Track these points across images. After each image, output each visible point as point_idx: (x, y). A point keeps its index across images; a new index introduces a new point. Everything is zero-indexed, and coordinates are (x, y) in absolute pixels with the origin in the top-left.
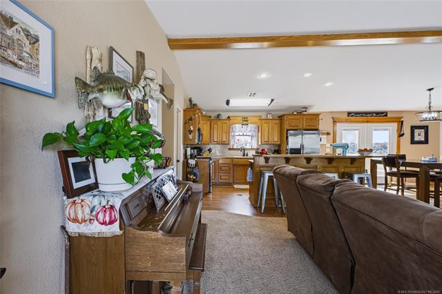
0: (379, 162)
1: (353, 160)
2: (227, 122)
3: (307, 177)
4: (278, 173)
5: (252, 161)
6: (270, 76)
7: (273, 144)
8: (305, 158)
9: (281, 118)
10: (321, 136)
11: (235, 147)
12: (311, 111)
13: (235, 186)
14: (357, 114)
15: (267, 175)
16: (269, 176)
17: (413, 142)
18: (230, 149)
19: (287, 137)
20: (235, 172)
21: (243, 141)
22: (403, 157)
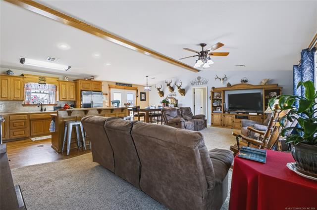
0: (131, 110)
1: (122, 109)
2: (21, 79)
3: (112, 122)
4: (87, 122)
5: (56, 115)
6: (69, 48)
7: (70, 101)
8: (98, 110)
9: (76, 81)
10: (103, 96)
11: (31, 103)
12: (96, 79)
13: (33, 139)
14: (120, 84)
15: (71, 125)
16: (73, 125)
17: (141, 100)
18: (24, 105)
19: (81, 96)
20: (32, 125)
21: (41, 98)
22: (139, 107)
